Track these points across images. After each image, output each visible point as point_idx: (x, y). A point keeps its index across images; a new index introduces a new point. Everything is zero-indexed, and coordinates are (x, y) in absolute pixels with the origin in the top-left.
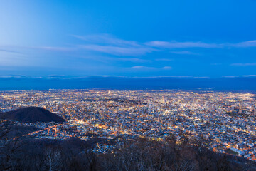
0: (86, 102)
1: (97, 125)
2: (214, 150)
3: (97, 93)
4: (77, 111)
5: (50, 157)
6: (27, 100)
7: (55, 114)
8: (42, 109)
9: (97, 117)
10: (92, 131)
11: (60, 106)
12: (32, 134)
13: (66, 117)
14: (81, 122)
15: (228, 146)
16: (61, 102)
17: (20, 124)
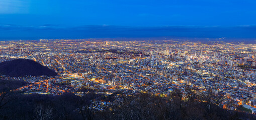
0: (81, 54)
1: (93, 79)
2: (225, 107)
3: (94, 44)
4: (71, 64)
5: (40, 114)
6: (16, 51)
7: (46, 67)
8: (32, 61)
9: (93, 71)
10: (88, 86)
11: (52, 58)
12: (21, 89)
13: (58, 70)
14: (75, 76)
15: (241, 103)
16: (53, 54)
17: (7, 78)
